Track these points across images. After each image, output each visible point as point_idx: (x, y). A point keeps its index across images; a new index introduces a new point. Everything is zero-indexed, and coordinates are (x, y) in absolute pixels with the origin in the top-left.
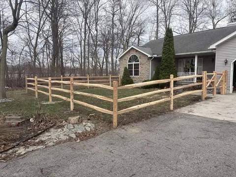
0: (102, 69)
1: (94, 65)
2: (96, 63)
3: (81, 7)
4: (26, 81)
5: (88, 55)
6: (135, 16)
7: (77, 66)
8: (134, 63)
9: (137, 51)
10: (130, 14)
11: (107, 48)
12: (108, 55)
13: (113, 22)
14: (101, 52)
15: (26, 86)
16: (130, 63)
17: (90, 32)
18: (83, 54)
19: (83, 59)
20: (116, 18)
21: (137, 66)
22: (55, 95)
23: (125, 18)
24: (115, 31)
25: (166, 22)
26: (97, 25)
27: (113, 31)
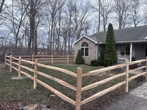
0: (62, 50)
1: (57, 47)
2: (58, 46)
3: (50, 10)
4: (5, 58)
5: (53, 41)
6: (85, 17)
7: (46, 47)
8: (85, 47)
9: (87, 39)
10: (81, 16)
11: (66, 37)
12: (66, 41)
13: (70, 20)
14: (62, 39)
15: (5, 62)
16: (82, 47)
17: (55, 26)
18: (50, 40)
19: (50, 43)
20: (72, 18)
21: (87, 49)
22: (23, 72)
23: (78, 19)
24: (72, 26)
25: (104, 22)
26: (60, 21)
27: (70, 26)
